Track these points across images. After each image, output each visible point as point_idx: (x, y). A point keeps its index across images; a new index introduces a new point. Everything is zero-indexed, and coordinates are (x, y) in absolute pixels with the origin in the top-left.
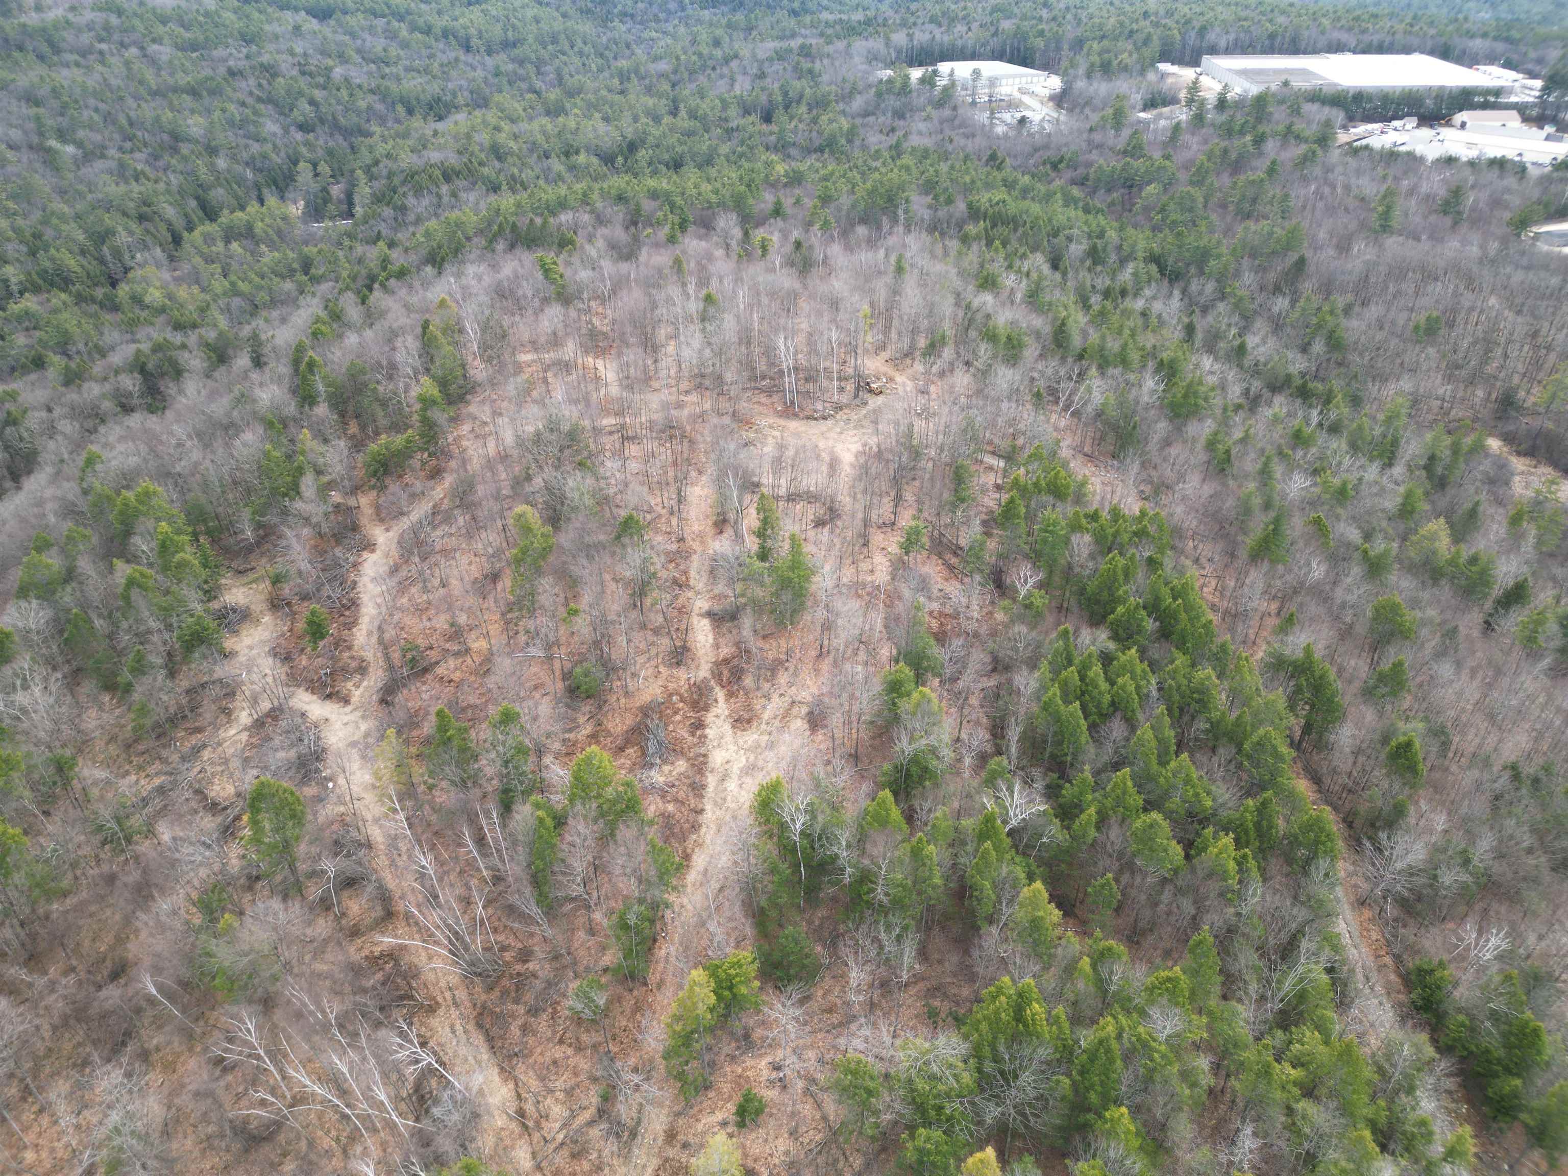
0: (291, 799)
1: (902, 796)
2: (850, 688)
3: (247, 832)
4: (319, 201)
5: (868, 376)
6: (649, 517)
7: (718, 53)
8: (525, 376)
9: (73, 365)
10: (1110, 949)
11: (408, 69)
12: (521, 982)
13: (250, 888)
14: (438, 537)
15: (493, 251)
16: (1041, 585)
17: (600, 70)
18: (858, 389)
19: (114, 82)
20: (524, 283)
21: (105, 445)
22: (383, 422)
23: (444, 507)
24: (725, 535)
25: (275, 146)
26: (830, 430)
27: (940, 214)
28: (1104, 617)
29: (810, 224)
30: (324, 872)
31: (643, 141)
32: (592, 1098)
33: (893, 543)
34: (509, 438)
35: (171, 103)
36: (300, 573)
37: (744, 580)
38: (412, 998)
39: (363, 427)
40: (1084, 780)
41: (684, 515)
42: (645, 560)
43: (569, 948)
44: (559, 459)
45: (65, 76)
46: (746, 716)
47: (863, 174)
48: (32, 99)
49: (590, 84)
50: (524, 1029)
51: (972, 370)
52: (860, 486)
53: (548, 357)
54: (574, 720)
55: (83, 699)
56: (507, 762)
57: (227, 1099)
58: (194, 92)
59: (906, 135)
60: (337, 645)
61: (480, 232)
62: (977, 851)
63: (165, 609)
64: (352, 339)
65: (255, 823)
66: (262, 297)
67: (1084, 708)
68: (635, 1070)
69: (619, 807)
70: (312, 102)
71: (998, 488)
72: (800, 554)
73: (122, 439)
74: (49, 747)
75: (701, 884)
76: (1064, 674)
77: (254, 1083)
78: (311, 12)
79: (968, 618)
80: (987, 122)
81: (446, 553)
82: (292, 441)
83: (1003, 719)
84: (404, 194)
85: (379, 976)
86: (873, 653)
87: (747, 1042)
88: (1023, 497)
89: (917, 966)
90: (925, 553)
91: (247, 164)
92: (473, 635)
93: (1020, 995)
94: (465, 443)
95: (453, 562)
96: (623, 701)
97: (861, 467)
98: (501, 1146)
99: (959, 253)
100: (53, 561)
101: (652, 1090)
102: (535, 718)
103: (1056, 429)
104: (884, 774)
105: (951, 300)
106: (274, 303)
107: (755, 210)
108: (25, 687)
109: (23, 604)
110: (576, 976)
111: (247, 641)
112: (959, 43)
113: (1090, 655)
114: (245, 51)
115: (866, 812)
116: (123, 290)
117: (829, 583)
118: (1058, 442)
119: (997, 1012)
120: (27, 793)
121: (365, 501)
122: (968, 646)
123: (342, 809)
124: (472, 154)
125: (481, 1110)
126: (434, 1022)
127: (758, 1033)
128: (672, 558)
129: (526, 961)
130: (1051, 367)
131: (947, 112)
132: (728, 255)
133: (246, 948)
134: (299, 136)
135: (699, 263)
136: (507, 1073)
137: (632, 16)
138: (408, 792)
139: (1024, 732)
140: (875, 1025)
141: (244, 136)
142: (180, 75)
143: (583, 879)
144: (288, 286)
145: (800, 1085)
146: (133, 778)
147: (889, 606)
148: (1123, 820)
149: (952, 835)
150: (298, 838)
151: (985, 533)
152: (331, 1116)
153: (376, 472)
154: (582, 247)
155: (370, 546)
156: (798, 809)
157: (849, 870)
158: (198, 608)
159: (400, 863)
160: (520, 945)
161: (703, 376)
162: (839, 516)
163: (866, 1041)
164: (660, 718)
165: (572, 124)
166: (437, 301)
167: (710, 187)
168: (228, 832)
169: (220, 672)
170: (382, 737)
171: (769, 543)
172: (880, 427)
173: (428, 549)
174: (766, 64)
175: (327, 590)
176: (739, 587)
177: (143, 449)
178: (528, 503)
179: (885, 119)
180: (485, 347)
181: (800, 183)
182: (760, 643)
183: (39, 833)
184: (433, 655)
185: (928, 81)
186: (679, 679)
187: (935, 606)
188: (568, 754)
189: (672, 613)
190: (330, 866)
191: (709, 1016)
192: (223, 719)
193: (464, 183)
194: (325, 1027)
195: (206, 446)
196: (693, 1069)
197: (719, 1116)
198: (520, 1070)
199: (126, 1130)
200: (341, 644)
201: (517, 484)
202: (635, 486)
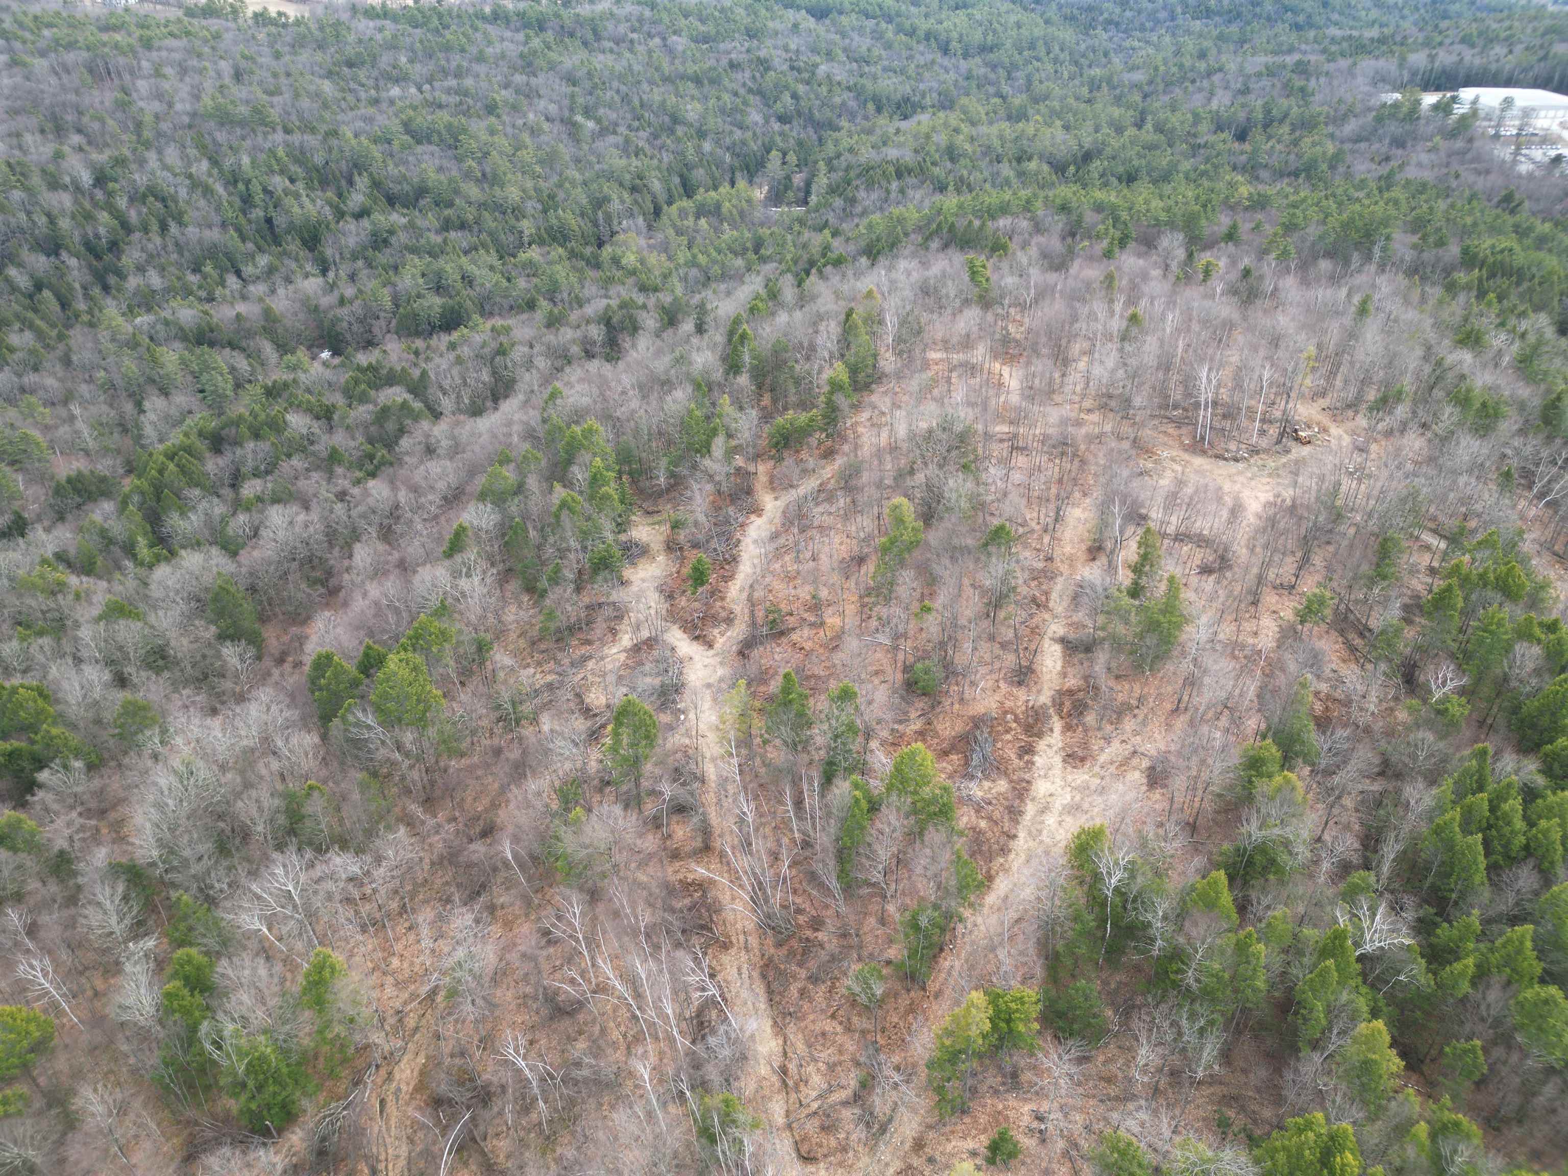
0: (648, 721)
1: (1239, 882)
2: (1202, 753)
3: (608, 741)
4: (781, 187)
5: (1298, 423)
6: (1021, 530)
7: (1202, 66)
8: (930, 374)
9: (556, 311)
10: (1457, 1124)
11: (885, 69)
12: (809, 947)
13: (601, 791)
14: (818, 513)
15: (927, 249)
16: (1462, 691)
17: (1072, 78)
18: (1282, 435)
19: (637, 68)
20: (950, 283)
21: (569, 384)
22: (793, 399)
23: (830, 487)
24: (1098, 563)
25: (755, 134)
26: (1240, 473)
27: (1426, 256)
28: (1538, 746)
29: (1266, 252)
30: (661, 793)
31: (1100, 152)
32: (851, 1080)
33: (1288, 609)
34: (902, 431)
35: (677, 89)
36: (696, 524)
37: (1108, 613)
38: (710, 930)
39: (775, 401)
40: (1468, 926)
41: (1058, 535)
42: (1007, 573)
43: (858, 930)
44: (945, 458)
45: (601, 61)
46: (1080, 754)
47: (1340, 204)
48: (572, 80)
49: (1057, 91)
50: (802, 992)
51: (1429, 434)
52: (1262, 541)
53: (956, 357)
54: (906, 713)
55: (508, 594)
56: (836, 736)
57: (545, 967)
58: (697, 80)
59: (1401, 167)
60: (713, 594)
61: (919, 229)
62: (1315, 966)
63: (585, 533)
64: (782, 318)
65: (616, 734)
66: (716, 270)
67: (1486, 843)
68: (897, 1068)
69: (932, 808)
70: (795, 96)
71: (1432, 571)
72: (1176, 598)
73: (581, 380)
74: (476, 629)
75: (999, 909)
76: (1470, 799)
77: (569, 961)
78: (811, 12)
79: (1361, 709)
80: (1508, 158)
81: (822, 529)
82: (714, 404)
83: (1380, 830)
84: (857, 187)
85: (687, 901)
86: (1237, 722)
87: (1013, 1080)
88: (1461, 587)
89: (1216, 1067)
90: (1324, 627)
91: (728, 149)
92: (830, 611)
93: (1332, 1138)
94: (860, 429)
95: (826, 540)
96: (957, 706)
97: (1268, 519)
98: (760, 1094)
99: (1440, 302)
100: (509, 474)
101: (909, 1093)
102: (870, 703)
103: (1522, 518)
104: (1221, 854)
105: (1419, 352)
106: (724, 276)
107: (1206, 232)
108: (468, 575)
109: (481, 506)
110: (860, 959)
111: (641, 574)
112: (1493, 67)
113: (1509, 785)
114: (746, 44)
115: (1193, 888)
116: (607, 251)
117: (1203, 635)
118: (1521, 533)
119: (1300, 1148)
120: (452, 663)
121: (762, 469)
122: (1355, 739)
123: (687, 741)
124: (928, 154)
125: (750, 1054)
126: (725, 958)
127: (1027, 1076)
128: (1036, 576)
129: (817, 930)
130: (1531, 445)
131: (1459, 144)
132: (1165, 276)
133: (587, 841)
134: (776, 126)
135: (1131, 281)
136: (779, 1029)
137: (1117, 24)
138: (745, 741)
139: (1404, 852)
140: (1155, 1112)
141: (731, 124)
142: (689, 63)
143: (885, 869)
144: (739, 262)
145: (1061, 1144)
146: (532, 670)
147: (1268, 676)
148: (1509, 983)
149: (1288, 940)
150: (646, 757)
151: (1404, 619)
152: (623, 1012)
153: (777, 443)
154: (1014, 254)
155: (757, 511)
156: (1116, 863)
157: (1159, 942)
158: (610, 537)
159: (725, 804)
160: (814, 913)
161: (1110, 397)
162: (1230, 567)
163: (1142, 1124)
164: (990, 733)
165: (1031, 131)
166: (865, 291)
167: (1161, 204)
168: (594, 736)
169: (615, 596)
170: (733, 686)
171: (1143, 581)
172: (1300, 480)
173: (808, 522)
174: (1253, 79)
175: (714, 544)
176: (1101, 619)
177: (595, 391)
178: (906, 495)
179: (1380, 147)
180: (899, 340)
181: (1263, 208)
182: (1112, 683)
183: (453, 699)
184: (791, 621)
185: (1443, 108)
186: (1017, 698)
187: (1324, 687)
188: (893, 744)
189: (1023, 631)
190: (667, 789)
191: (980, 1041)
192: (609, 637)
193: (914, 180)
194: (635, 933)
195: (644, 397)
196: (953, 1087)
197: (970, 1144)
198: (791, 1030)
199: (466, 966)
200: (716, 593)
201: (900, 476)
202: (1014, 496)
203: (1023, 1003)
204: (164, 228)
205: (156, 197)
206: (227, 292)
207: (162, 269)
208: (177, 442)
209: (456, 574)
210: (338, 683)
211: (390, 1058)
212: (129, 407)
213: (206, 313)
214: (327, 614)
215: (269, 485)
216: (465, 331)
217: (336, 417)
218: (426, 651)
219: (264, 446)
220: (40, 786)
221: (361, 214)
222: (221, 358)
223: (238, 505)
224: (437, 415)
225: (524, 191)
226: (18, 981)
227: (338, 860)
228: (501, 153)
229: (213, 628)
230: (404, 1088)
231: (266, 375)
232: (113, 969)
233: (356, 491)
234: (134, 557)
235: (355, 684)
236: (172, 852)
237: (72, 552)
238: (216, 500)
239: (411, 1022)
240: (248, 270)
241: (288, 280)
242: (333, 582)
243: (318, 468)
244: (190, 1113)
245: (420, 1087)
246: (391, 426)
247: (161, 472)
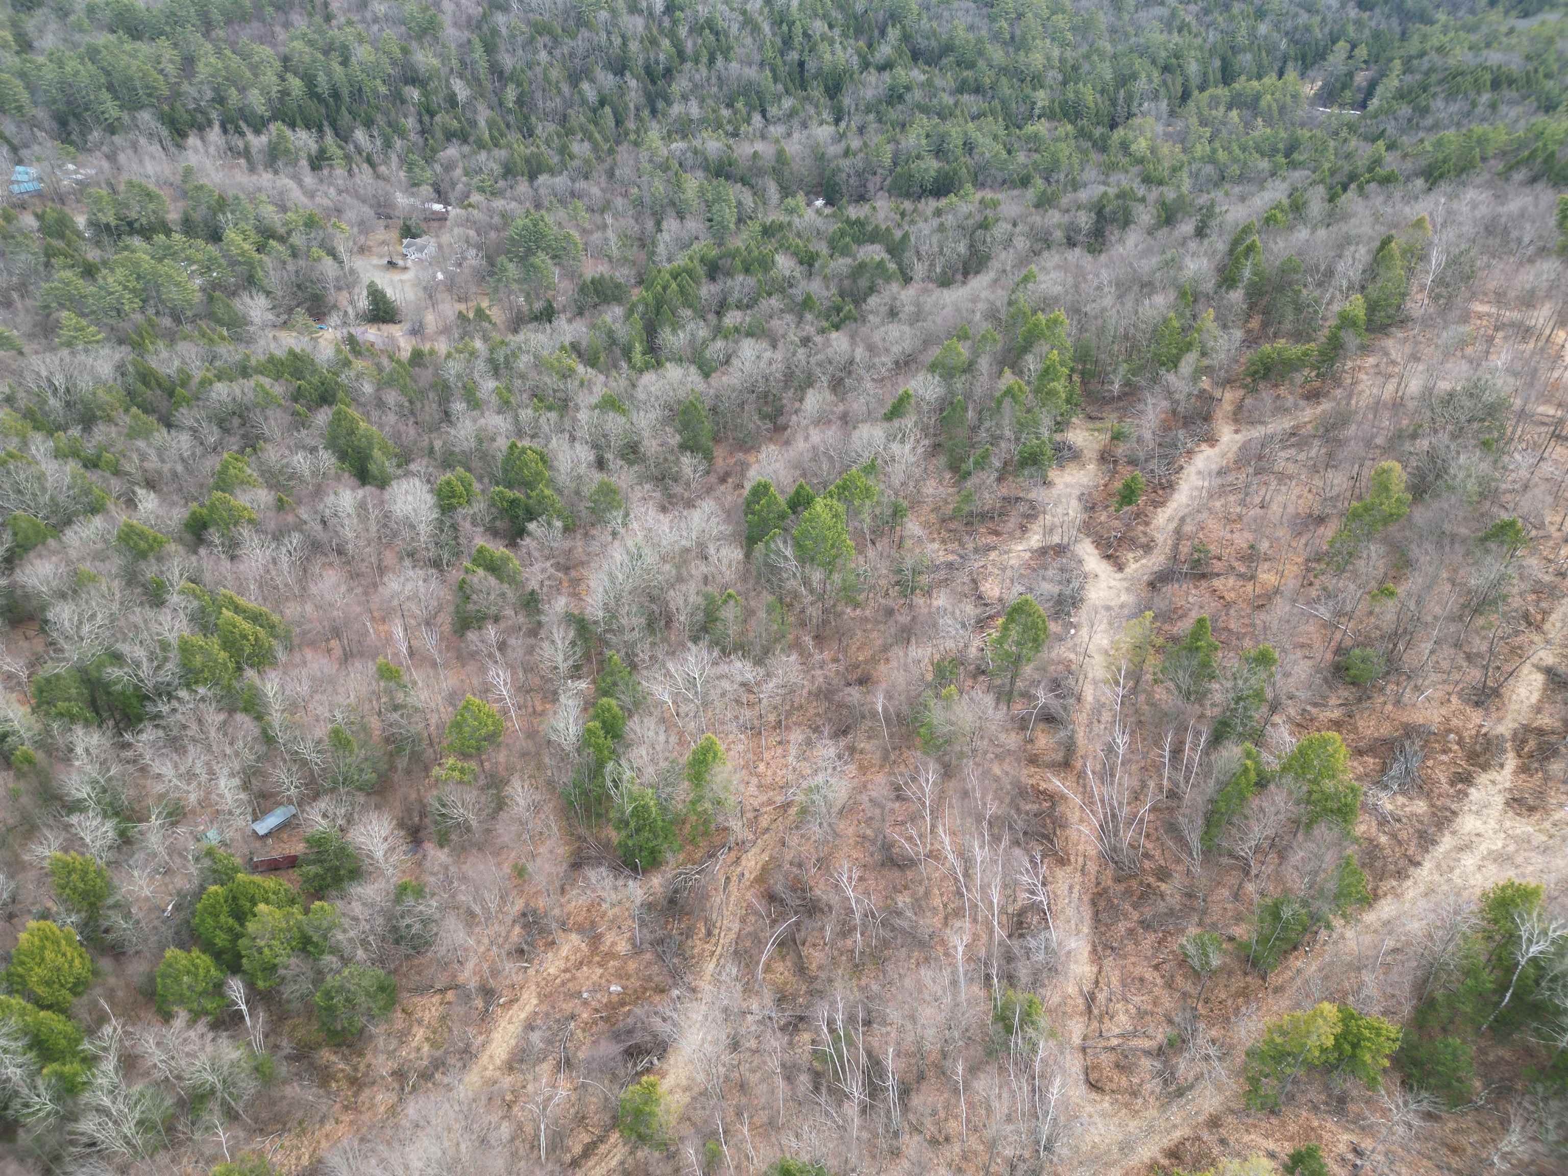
0: (1040, 625)
3: (995, 632)
4: (1338, 85)
6: (1534, 533)
8: (1469, 328)
9: (1049, 191)
12: (1146, 894)
13: (974, 677)
14: (1282, 459)
15: (1508, 180)
20: (1527, 225)
21: (1043, 269)
22: (1287, 326)
23: (1303, 431)
25: (1324, 20)
30: (1035, 698)
32: (1160, 1034)
34: (1415, 386)
36: (1140, 440)
38: (1052, 841)
39: (1265, 325)
42: (1502, 577)
43: (1206, 896)
44: (1461, 429)
46: (1531, 802)
50: (1131, 932)
53: (1510, 315)
54: (1325, 697)
55: (933, 468)
56: (1239, 699)
57: (888, 819)
60: (1138, 516)
61: (1503, 154)
63: (1022, 424)
64: (1303, 234)
65: (1005, 628)
66: (1235, 169)
68: (1213, 1042)
69: (1329, 804)
73: (1057, 267)
74: (896, 494)
75: (1376, 931)
77: (912, 820)
81: (1283, 477)
82: (1194, 317)
84: (1434, 95)
85: (1035, 807)
87: (1339, 1105)
91: (1287, 34)
92: (1266, 565)
94: (1362, 376)
95: (1283, 489)
96: (1389, 707)
98: (1062, 1009)
100: (963, 350)
101: (1220, 1070)
102: (1287, 675)
106: (1241, 179)
108: (902, 441)
109: (929, 377)
110: (1201, 924)
111: (1067, 478)
116: (1119, 133)
120: (868, 520)
121: (1229, 397)
123: (1072, 656)
124: (1543, 62)
125: (1061, 969)
126: (1060, 873)
127: (1357, 1107)
128: (1540, 590)
129: (1162, 880)
133: (954, 719)
134: (1354, 13)
136: (1096, 956)
138: (1135, 675)
143: (1256, 846)
144: (1264, 164)
146: (937, 546)
150: (1029, 659)
152: (950, 884)
153: (1256, 372)
155: (1211, 440)
156: (1544, 932)
158: (1045, 434)
159: (1096, 730)
160: (1163, 863)
164: (1422, 748)
166: (1413, 218)
168: (981, 624)
169: (1034, 494)
170: (1135, 615)
173: (1267, 465)
175: (1153, 465)
177: (1070, 280)
178: (1400, 461)
180: (1440, 281)
183: (861, 553)
184: (1218, 566)
186: (1468, 719)
188: (1302, 726)
189: (1501, 647)
190: (1043, 696)
191: (1317, 1054)
192: (1018, 533)
193: (1514, 94)
194: (979, 818)
195: (1120, 297)
196: (1269, 1086)
197: (1271, 1145)
198: (1108, 962)
199: (822, 791)
200: (1142, 517)
201: (1399, 436)
202: (1539, 491)
203: (1378, 1035)
204: (712, 61)
205: (711, 29)
206: (751, 129)
207: (702, 101)
208: (682, 263)
209: (891, 438)
210: (769, 512)
211: (741, 845)
212: (650, 224)
213: (729, 147)
214: (772, 447)
215: (748, 319)
216: (954, 199)
217: (817, 265)
218: (849, 502)
219: (751, 281)
220: (529, 534)
221: (883, 68)
222: (734, 192)
223: (718, 331)
224: (907, 280)
225: (1048, 59)
226: (485, 683)
227: (739, 664)
228: (1036, 15)
229: (678, 437)
230: (747, 875)
231: (766, 214)
232: (553, 697)
233: (818, 339)
234: (630, 360)
235: (782, 516)
236: (614, 617)
237: (584, 344)
238: (702, 323)
239: (764, 822)
240: (773, 111)
241: (804, 125)
242: (781, 420)
243: (791, 311)
244: (582, 831)
245: (762, 878)
246: (863, 283)
247: (665, 288)
